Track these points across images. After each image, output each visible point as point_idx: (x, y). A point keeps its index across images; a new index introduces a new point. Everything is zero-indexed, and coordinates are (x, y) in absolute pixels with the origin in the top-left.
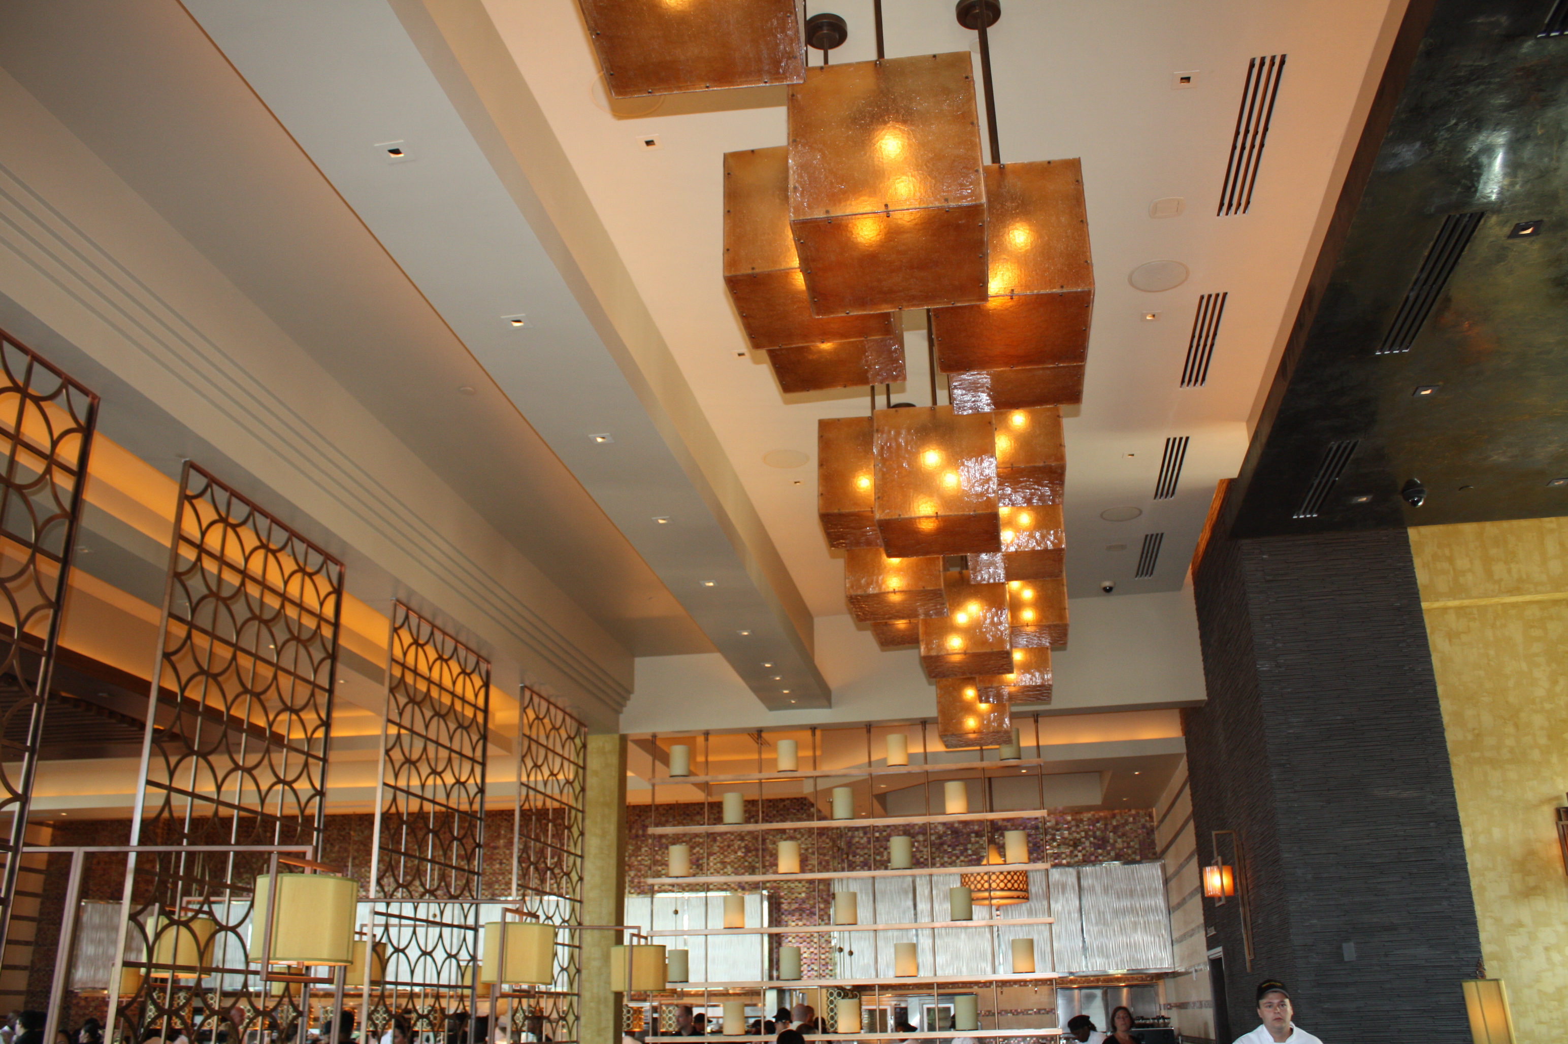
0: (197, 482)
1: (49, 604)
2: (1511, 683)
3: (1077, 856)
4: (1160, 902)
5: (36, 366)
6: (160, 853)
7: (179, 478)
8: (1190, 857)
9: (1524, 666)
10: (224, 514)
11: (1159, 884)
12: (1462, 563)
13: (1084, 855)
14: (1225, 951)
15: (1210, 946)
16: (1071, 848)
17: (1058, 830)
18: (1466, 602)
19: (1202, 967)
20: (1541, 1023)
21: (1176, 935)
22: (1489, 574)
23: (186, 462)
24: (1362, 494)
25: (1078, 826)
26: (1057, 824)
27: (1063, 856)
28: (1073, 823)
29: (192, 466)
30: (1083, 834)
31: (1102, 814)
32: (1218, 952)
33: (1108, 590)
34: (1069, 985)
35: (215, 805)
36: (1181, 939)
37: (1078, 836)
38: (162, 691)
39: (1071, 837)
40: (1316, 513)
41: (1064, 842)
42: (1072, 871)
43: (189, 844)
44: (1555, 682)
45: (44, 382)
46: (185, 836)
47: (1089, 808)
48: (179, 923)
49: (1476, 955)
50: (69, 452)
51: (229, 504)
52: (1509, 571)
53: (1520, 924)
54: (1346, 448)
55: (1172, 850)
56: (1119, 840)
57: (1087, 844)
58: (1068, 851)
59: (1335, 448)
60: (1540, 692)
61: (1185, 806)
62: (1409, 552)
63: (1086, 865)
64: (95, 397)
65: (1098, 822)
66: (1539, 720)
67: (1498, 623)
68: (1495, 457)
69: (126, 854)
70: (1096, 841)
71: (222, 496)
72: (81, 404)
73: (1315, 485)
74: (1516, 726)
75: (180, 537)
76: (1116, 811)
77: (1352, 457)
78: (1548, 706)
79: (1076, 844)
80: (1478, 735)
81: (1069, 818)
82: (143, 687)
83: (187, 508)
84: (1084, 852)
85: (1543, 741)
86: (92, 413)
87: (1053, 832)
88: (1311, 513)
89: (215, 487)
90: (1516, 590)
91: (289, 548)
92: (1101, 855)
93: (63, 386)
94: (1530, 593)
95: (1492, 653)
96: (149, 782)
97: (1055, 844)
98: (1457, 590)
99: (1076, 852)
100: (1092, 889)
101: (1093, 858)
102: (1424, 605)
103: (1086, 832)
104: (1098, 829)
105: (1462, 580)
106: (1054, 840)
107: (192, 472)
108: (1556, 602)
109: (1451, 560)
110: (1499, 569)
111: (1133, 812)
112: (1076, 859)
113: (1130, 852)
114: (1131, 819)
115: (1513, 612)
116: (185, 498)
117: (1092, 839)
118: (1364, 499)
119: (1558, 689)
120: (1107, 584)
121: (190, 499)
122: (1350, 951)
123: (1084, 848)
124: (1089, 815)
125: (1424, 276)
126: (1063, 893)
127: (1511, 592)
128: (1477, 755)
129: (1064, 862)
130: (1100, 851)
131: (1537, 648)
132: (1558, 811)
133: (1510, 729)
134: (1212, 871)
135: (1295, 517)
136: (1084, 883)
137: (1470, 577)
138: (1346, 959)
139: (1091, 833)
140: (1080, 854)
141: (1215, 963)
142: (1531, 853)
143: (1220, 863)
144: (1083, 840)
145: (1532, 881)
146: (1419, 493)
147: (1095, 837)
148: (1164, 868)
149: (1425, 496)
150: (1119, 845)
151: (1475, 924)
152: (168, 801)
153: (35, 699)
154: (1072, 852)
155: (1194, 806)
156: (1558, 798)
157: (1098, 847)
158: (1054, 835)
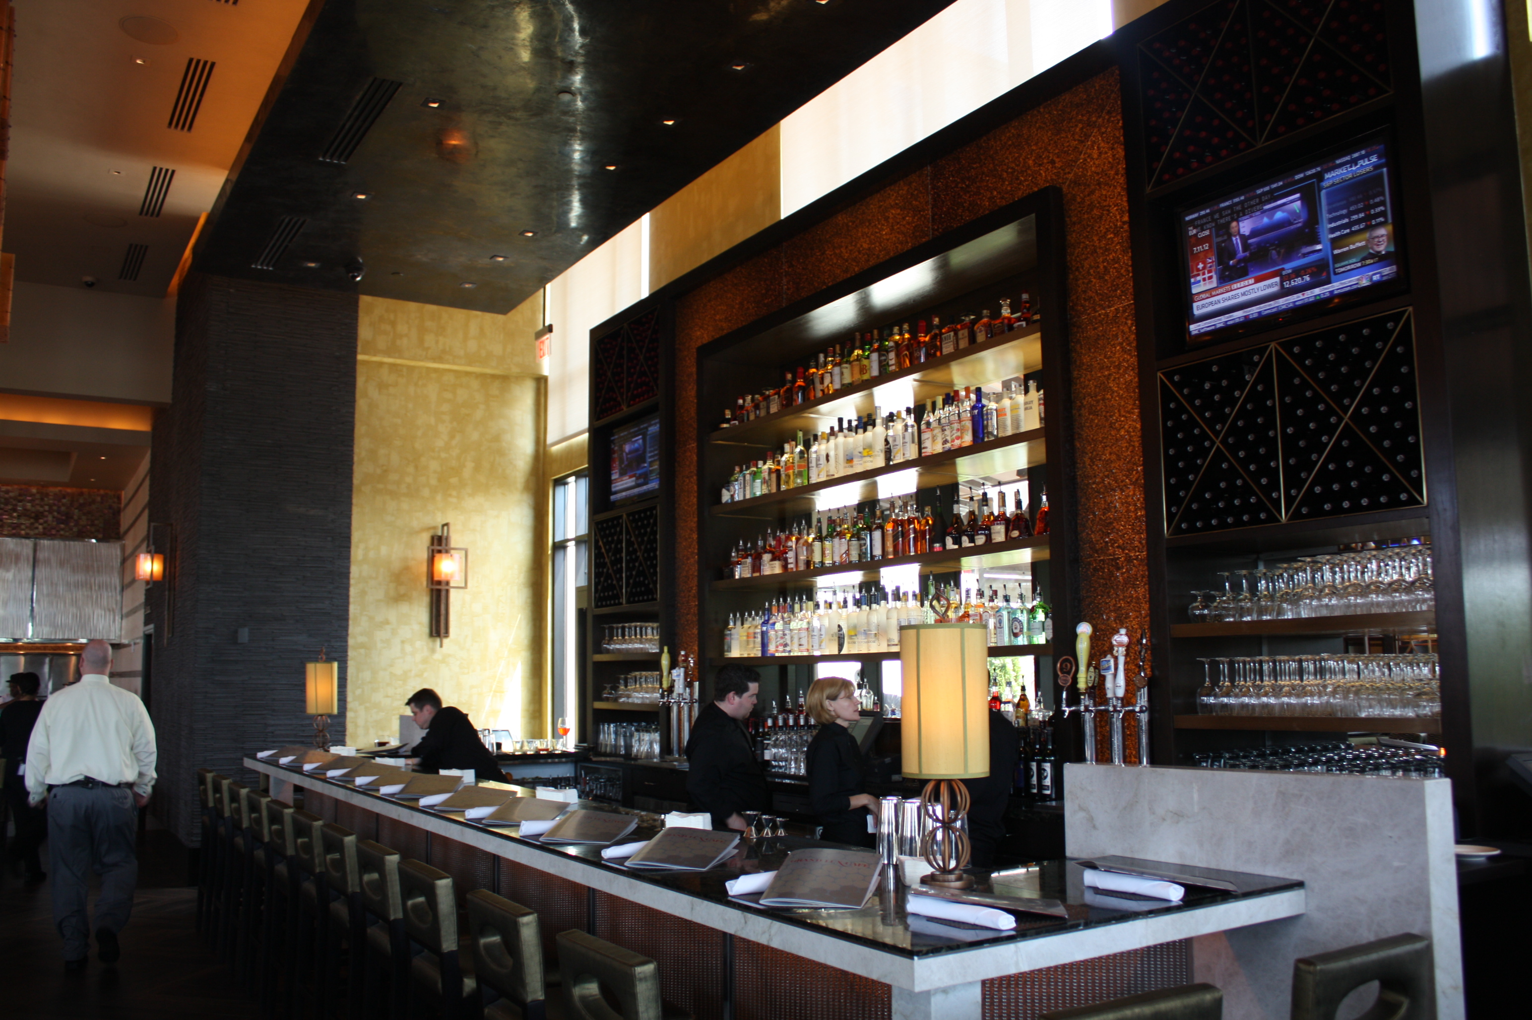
2: (419, 433)
3: (37, 528)
4: (116, 580)
8: (142, 541)
9: (432, 421)
11: (117, 563)
12: (402, 328)
13: (44, 528)
14: (156, 628)
15: (146, 623)
16: (32, 520)
17: (20, 501)
18: (399, 361)
19: (138, 641)
20: (387, 696)
21: (125, 611)
22: (421, 341)
24: (312, 262)
25: (42, 499)
26: (20, 495)
27: (23, 527)
28: (38, 496)
30: (47, 508)
31: (69, 490)
32: (151, 628)
33: (90, 285)
34: (14, 651)
36: (129, 614)
37: (41, 509)
39: (33, 509)
40: (273, 266)
41: (25, 514)
42: (29, 543)
44: (452, 437)
47: (56, 484)
49: (343, 644)
52: (437, 342)
53: (387, 622)
54: (296, 223)
55: (132, 532)
56: (84, 518)
57: (50, 518)
58: (28, 522)
59: (287, 220)
60: (440, 443)
61: (144, 496)
62: (356, 312)
63: (44, 539)
65: (64, 497)
66: (434, 465)
67: (420, 383)
68: (419, 257)
70: (59, 516)
73: (271, 245)
74: (416, 467)
76: (85, 490)
77: (301, 230)
78: (443, 455)
79: (37, 516)
80: (386, 471)
81: (34, 491)
84: (45, 525)
85: (433, 482)
87: (14, 502)
88: (267, 265)
90: (439, 359)
92: (63, 529)
94: (448, 363)
95: (410, 406)
97: (15, 514)
98: (392, 351)
99: (37, 525)
100: (48, 562)
101: (54, 532)
102: (360, 357)
103: (50, 506)
104: (63, 505)
105: (398, 342)
106: (15, 510)
108: (468, 374)
109: (393, 324)
110: (429, 339)
111: (102, 492)
112: (36, 531)
113: (93, 529)
114: (99, 499)
115: (434, 375)
117: (55, 514)
118: (313, 265)
119: (454, 442)
120: (89, 279)
122: (244, 635)
123: (46, 522)
124: (57, 490)
125: (356, 113)
126: (16, 563)
127: (434, 359)
128: (381, 486)
129: (23, 532)
130: (62, 526)
131: (445, 407)
132: (433, 538)
133: (411, 469)
134: (146, 558)
135: (253, 266)
136: (41, 555)
137: (405, 341)
138: (239, 641)
139: (55, 508)
140: (40, 527)
141: (148, 638)
142: (407, 569)
143: (153, 551)
144: (46, 513)
145: (402, 590)
146: (358, 269)
147: (59, 513)
148: (123, 549)
149: (363, 273)
150: (84, 521)
151: (346, 619)
154: (32, 524)
155: (151, 495)
156: (435, 528)
157: (60, 521)
158: (16, 505)
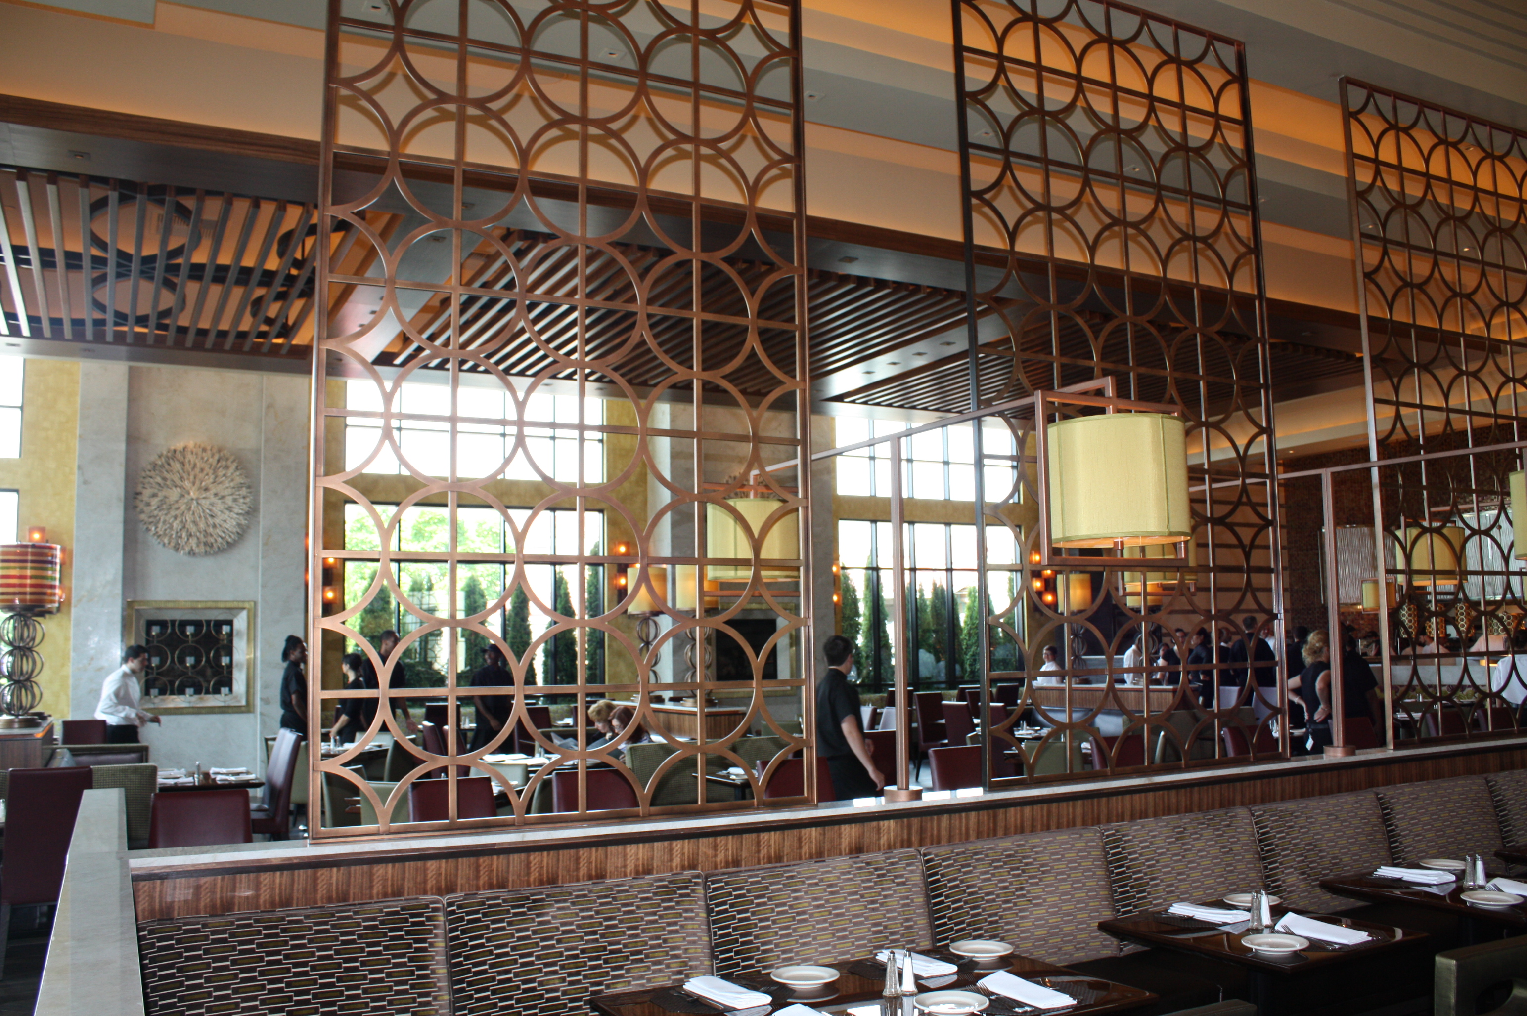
0: (1357, 96)
1: (1250, 251)
5: (1181, 32)
6: (1400, 465)
7: (1338, 99)
10: (1392, 121)
23: (1341, 80)
29: (1349, 81)
35: (1445, 414)
38: (1370, 319)
43: (1426, 452)
45: (1191, 46)
46: (1421, 447)
48: (1431, 530)
50: (1230, 106)
51: (1395, 109)
64: (1240, 44)
69: (1368, 471)
71: (1385, 103)
72: (1228, 54)
75: (1352, 157)
82: (1352, 320)
83: (1354, 125)
86: (1241, 60)
89: (1376, 95)
91: (1470, 136)
93: (1209, 44)
96: (1376, 401)
107: (1350, 87)
116: (1350, 116)
121: (1355, 115)
152: (1398, 417)
153: (1259, 340)
